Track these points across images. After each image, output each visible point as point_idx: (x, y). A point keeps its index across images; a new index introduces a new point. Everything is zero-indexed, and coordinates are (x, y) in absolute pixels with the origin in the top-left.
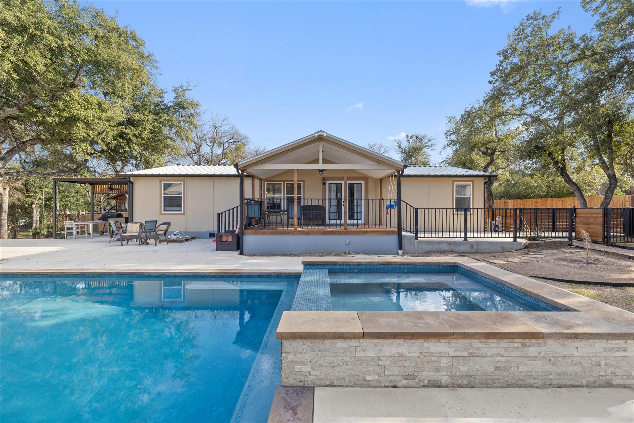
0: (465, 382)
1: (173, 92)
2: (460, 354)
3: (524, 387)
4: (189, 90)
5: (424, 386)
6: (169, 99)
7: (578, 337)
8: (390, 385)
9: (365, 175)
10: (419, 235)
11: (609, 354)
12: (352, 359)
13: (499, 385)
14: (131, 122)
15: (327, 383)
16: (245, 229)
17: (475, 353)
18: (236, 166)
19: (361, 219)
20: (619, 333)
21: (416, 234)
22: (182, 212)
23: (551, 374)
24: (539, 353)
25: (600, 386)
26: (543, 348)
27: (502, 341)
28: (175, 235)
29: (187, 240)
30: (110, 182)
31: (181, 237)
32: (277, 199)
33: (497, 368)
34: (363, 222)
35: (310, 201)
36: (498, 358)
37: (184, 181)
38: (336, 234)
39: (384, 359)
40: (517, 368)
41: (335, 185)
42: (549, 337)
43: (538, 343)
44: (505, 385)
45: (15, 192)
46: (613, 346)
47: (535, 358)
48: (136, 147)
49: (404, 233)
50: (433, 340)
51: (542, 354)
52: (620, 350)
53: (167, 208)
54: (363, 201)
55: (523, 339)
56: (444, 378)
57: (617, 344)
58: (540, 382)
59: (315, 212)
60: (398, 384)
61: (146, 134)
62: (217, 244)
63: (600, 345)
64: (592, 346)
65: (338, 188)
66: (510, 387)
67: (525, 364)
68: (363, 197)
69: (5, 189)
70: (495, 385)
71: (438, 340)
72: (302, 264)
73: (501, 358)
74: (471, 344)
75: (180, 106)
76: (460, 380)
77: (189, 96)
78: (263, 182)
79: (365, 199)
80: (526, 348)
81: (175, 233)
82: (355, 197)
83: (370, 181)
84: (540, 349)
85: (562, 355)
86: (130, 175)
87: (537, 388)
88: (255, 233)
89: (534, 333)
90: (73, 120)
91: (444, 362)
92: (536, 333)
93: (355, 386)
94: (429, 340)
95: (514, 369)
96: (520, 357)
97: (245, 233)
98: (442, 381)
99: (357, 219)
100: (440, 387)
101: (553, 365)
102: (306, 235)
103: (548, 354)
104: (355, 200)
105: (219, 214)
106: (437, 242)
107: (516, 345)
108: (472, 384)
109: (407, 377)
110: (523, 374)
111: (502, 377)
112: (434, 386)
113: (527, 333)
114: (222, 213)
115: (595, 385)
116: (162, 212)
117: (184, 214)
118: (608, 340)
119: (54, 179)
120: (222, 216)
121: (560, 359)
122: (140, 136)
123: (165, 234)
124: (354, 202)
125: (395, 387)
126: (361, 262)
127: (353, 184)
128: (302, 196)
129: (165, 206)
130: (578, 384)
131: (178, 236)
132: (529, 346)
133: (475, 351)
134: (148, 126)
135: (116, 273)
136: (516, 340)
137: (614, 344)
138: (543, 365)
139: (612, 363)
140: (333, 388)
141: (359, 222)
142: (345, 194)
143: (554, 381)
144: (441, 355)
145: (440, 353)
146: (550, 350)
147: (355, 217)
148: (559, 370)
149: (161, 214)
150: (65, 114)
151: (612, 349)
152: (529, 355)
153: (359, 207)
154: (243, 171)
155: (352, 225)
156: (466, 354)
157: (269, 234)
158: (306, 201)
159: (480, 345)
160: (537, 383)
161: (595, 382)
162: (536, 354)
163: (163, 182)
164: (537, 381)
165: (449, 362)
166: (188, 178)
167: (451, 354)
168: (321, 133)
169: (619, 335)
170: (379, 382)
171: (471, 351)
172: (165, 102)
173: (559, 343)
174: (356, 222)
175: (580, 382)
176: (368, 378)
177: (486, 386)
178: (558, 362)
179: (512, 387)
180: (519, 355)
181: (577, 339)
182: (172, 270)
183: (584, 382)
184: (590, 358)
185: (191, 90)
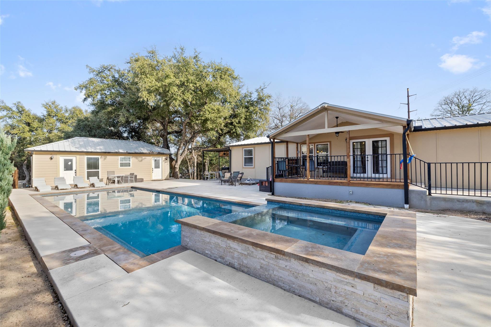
0: (246, 270)
1: (256, 92)
2: (243, 252)
3: (277, 286)
4: (265, 88)
5: (227, 265)
6: (254, 97)
7: (308, 262)
8: (215, 259)
9: (390, 131)
10: (433, 191)
11: (339, 285)
12: (202, 241)
13: (263, 279)
14: (234, 116)
15: (194, 249)
16: (276, 178)
17: (251, 254)
18: (268, 137)
19: (387, 173)
20: (341, 268)
21: (429, 189)
22: (253, 167)
23: (294, 284)
24: (286, 266)
25: (331, 309)
26: (289, 263)
27: (264, 251)
28: (248, 180)
29: (253, 184)
30: (224, 150)
31: (251, 182)
32: (320, 157)
33: (261, 267)
34: (389, 176)
35: (336, 157)
36: (262, 261)
37: (254, 148)
38: (339, 185)
39: (212, 244)
40: (273, 272)
41: (359, 144)
42: (288, 255)
43: (286, 259)
44: (266, 281)
45: (199, 157)
46: (342, 279)
47: (283, 269)
48: (238, 129)
49: (411, 187)
50: (231, 240)
51: (288, 267)
52: (348, 284)
53: (246, 164)
54: (389, 157)
55: (276, 253)
56: (236, 265)
57: (346, 279)
58: (288, 287)
59: (338, 166)
60: (217, 260)
61: (242, 121)
62: (260, 187)
63: (330, 275)
64: (324, 273)
65: (363, 146)
66: (269, 283)
67: (277, 271)
68: (388, 152)
69: (195, 156)
70: (261, 278)
71: (233, 241)
72: (266, 200)
73: (263, 261)
74: (248, 248)
75: (261, 99)
76: (243, 268)
77: (266, 92)
78: (299, 145)
79: (391, 155)
80: (278, 260)
81: (248, 179)
82: (380, 152)
83: (395, 137)
84: (287, 264)
85: (301, 272)
86: (229, 146)
87: (285, 290)
88: (281, 181)
89: (278, 249)
90: (206, 120)
91: (236, 254)
92: (280, 250)
93: (202, 254)
94: (230, 240)
95: (271, 272)
96: (274, 265)
97: (275, 181)
98: (235, 265)
99: (383, 173)
100: (234, 268)
101: (296, 278)
102: (315, 184)
103: (291, 269)
104: (380, 156)
105: (267, 168)
106: (459, 200)
107: (272, 256)
108: (249, 273)
109: (221, 257)
110: (276, 277)
111: (264, 275)
112: (232, 267)
113: (274, 248)
114: (269, 167)
115: (327, 306)
116: (244, 167)
117: (254, 168)
118: (337, 272)
119: (203, 150)
120: (269, 169)
121: (300, 275)
122: (239, 122)
123: (240, 180)
124: (379, 158)
125: (216, 261)
126: (302, 204)
127: (377, 142)
128: (329, 153)
129: (245, 163)
130: (313, 299)
131: (250, 181)
132: (280, 259)
133: (250, 253)
134: (243, 116)
135: (201, 197)
136: (272, 253)
137: (344, 278)
138: (289, 275)
139: (341, 293)
140: (195, 252)
141: (385, 176)
142: (369, 150)
143: (296, 290)
144: (235, 250)
145: (234, 248)
146: (293, 266)
147: (381, 171)
148: (299, 283)
149: (243, 168)
150: (203, 118)
151: (341, 282)
152: (280, 265)
153: (385, 162)
154: (274, 139)
155: (373, 178)
156: (246, 253)
157: (290, 182)
158: (333, 158)
159: (253, 250)
160: (285, 287)
161: (328, 304)
162: (284, 266)
163: (244, 149)
164: (285, 286)
165: (238, 255)
166: (255, 145)
167: (239, 251)
168: (323, 105)
169: (341, 270)
170: (211, 256)
171: (248, 252)
172: (252, 99)
173: (299, 263)
174: (381, 176)
175: (315, 298)
176: (207, 252)
177: (256, 277)
178: (298, 277)
179: (270, 283)
180: (274, 264)
181: (307, 262)
182: (221, 198)
183: (318, 299)
184: (323, 283)
185: (266, 88)
